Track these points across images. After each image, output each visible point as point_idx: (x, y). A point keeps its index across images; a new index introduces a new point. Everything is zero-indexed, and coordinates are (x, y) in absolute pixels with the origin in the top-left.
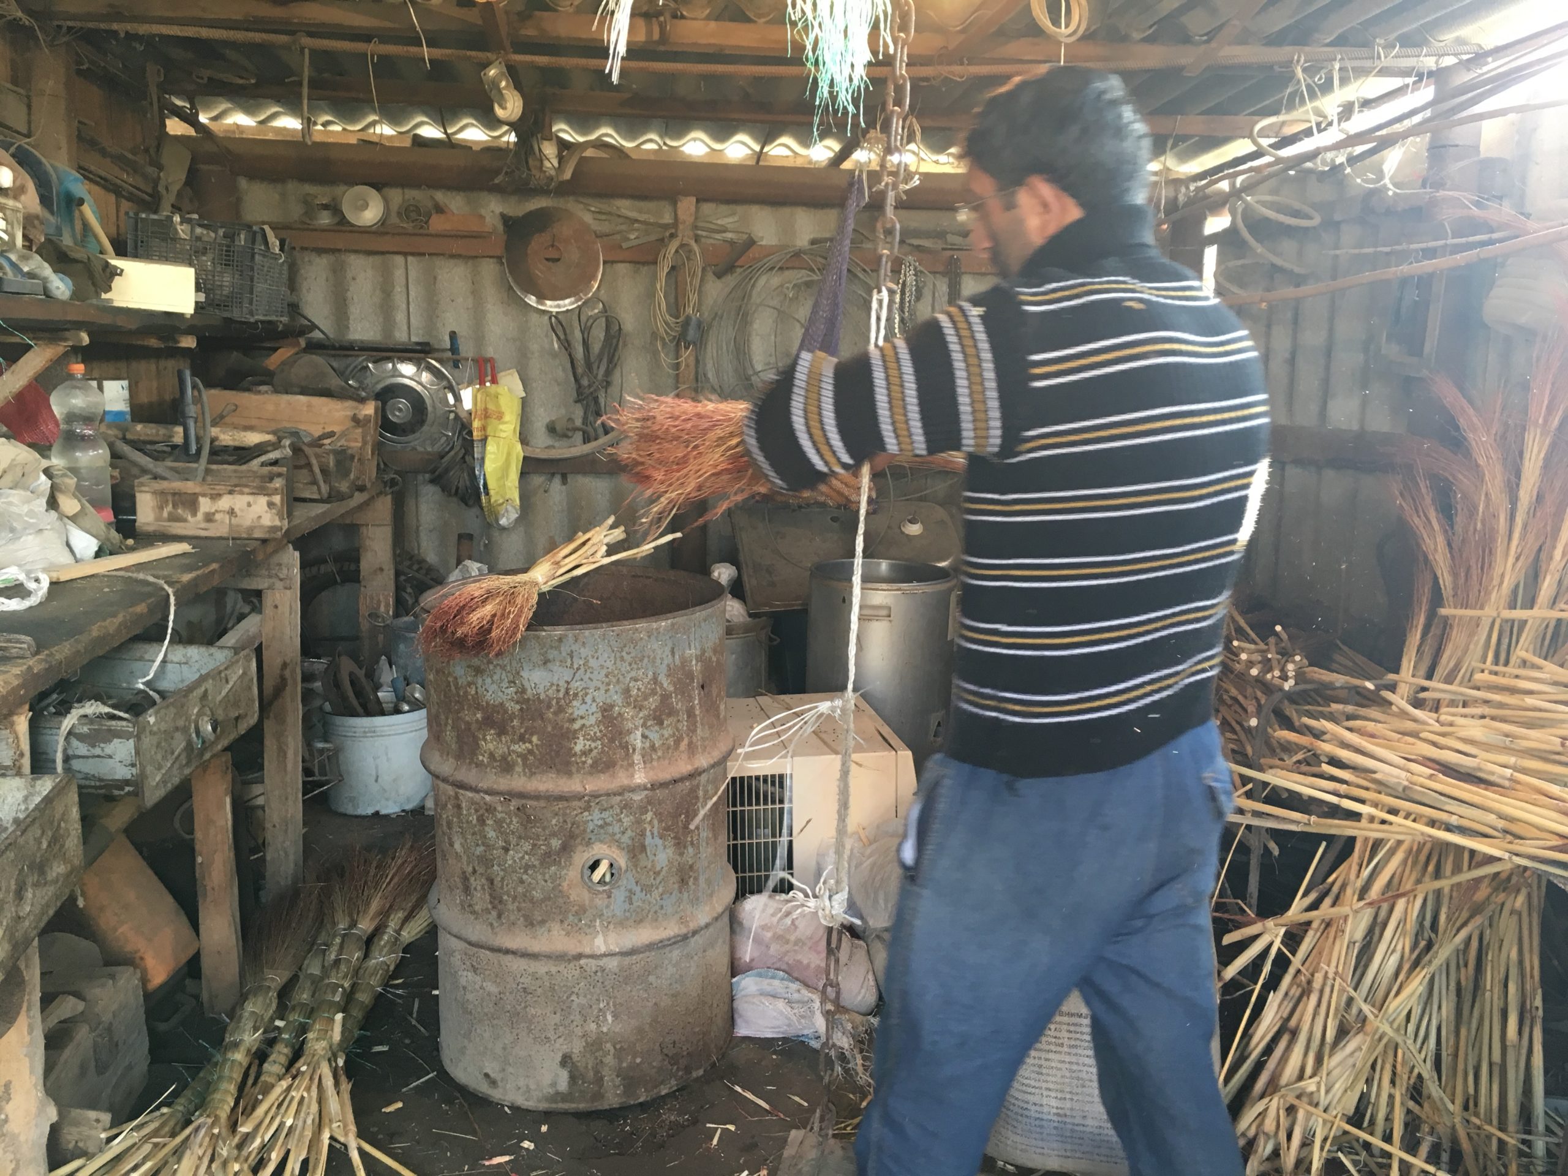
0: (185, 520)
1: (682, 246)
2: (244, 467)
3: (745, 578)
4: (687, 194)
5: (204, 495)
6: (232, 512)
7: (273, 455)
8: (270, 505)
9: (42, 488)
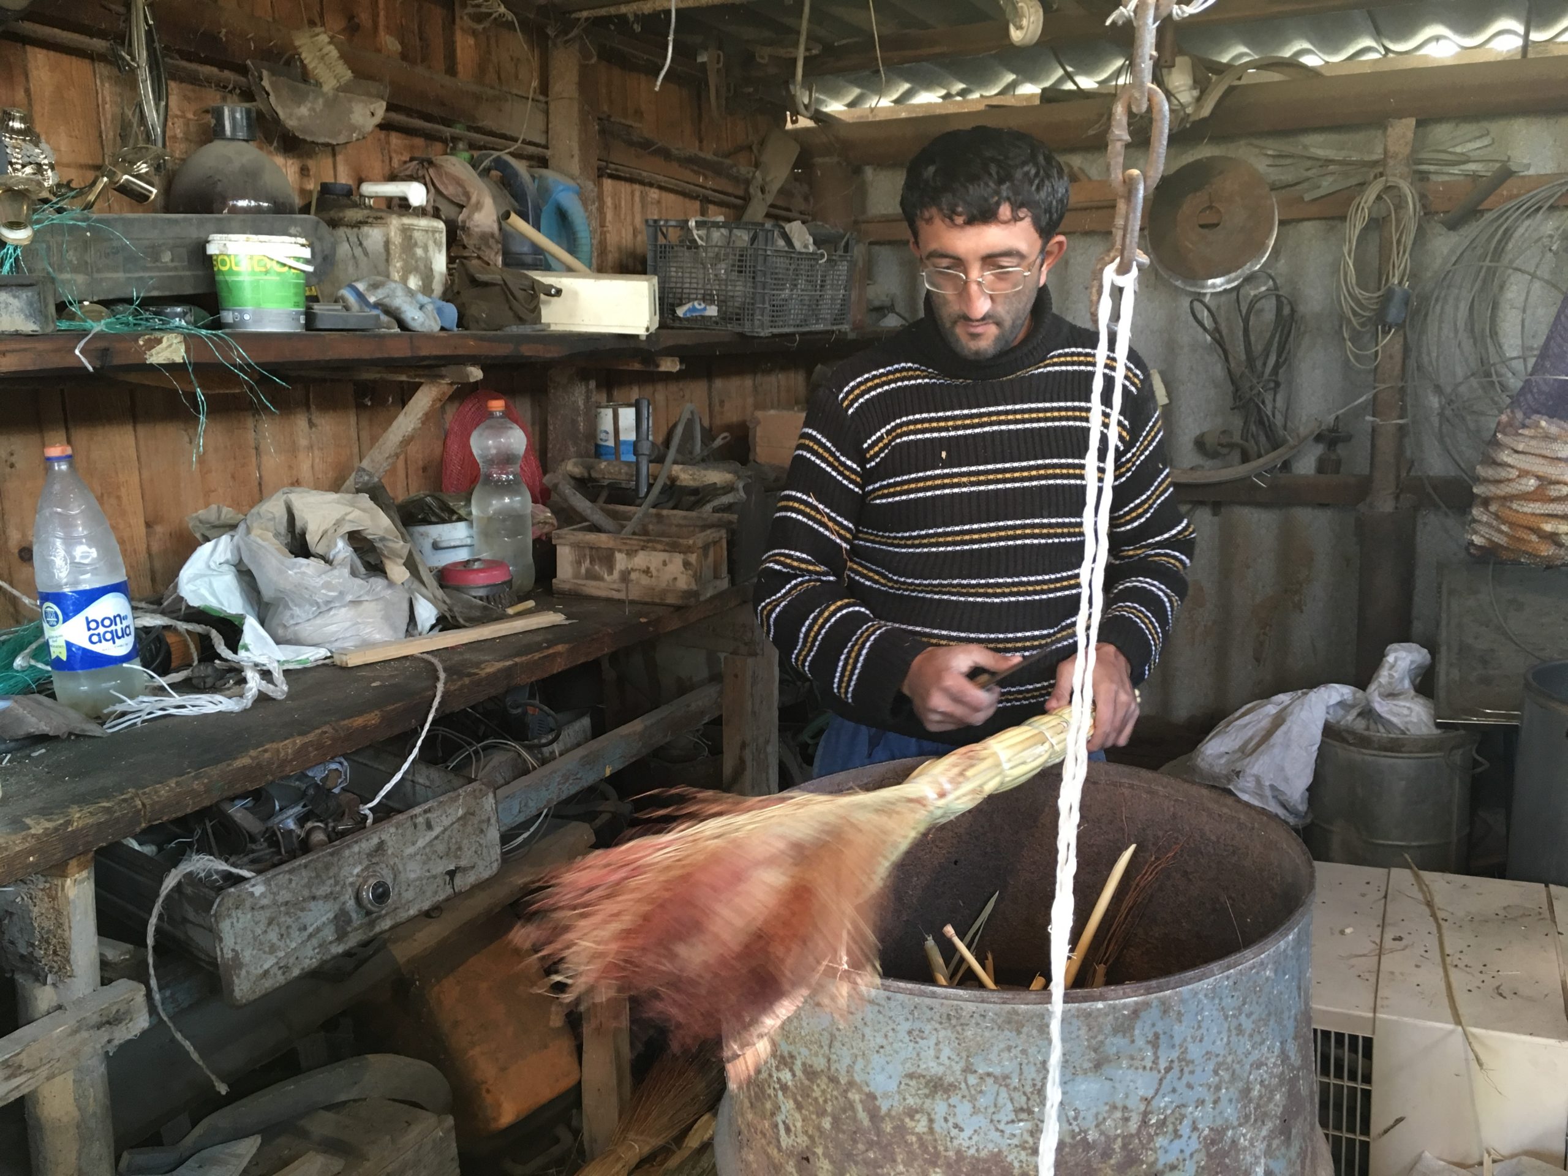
0: (601, 579)
1: (1388, 189)
2: (694, 514)
3: (1442, 668)
4: (1400, 115)
5: (620, 551)
6: (647, 572)
7: (726, 499)
8: (686, 564)
9: (341, 556)
